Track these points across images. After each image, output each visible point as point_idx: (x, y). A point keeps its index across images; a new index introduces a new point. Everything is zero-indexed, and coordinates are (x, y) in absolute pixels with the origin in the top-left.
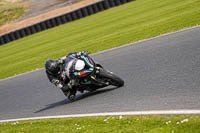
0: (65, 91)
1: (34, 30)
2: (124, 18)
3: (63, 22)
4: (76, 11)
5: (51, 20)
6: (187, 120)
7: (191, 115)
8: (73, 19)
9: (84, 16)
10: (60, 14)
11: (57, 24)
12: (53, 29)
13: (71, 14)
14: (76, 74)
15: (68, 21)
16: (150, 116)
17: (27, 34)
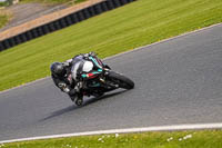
0: (72, 95)
1: (19, 40)
2: (119, 23)
3: (51, 31)
4: (65, 18)
5: (37, 28)
6: (190, 136)
7: (195, 130)
8: (62, 27)
9: (74, 23)
10: (47, 22)
11: (45, 33)
12: (40, 38)
13: (59, 20)
14: (84, 76)
15: (56, 29)
16: (149, 133)
17: (11, 46)
